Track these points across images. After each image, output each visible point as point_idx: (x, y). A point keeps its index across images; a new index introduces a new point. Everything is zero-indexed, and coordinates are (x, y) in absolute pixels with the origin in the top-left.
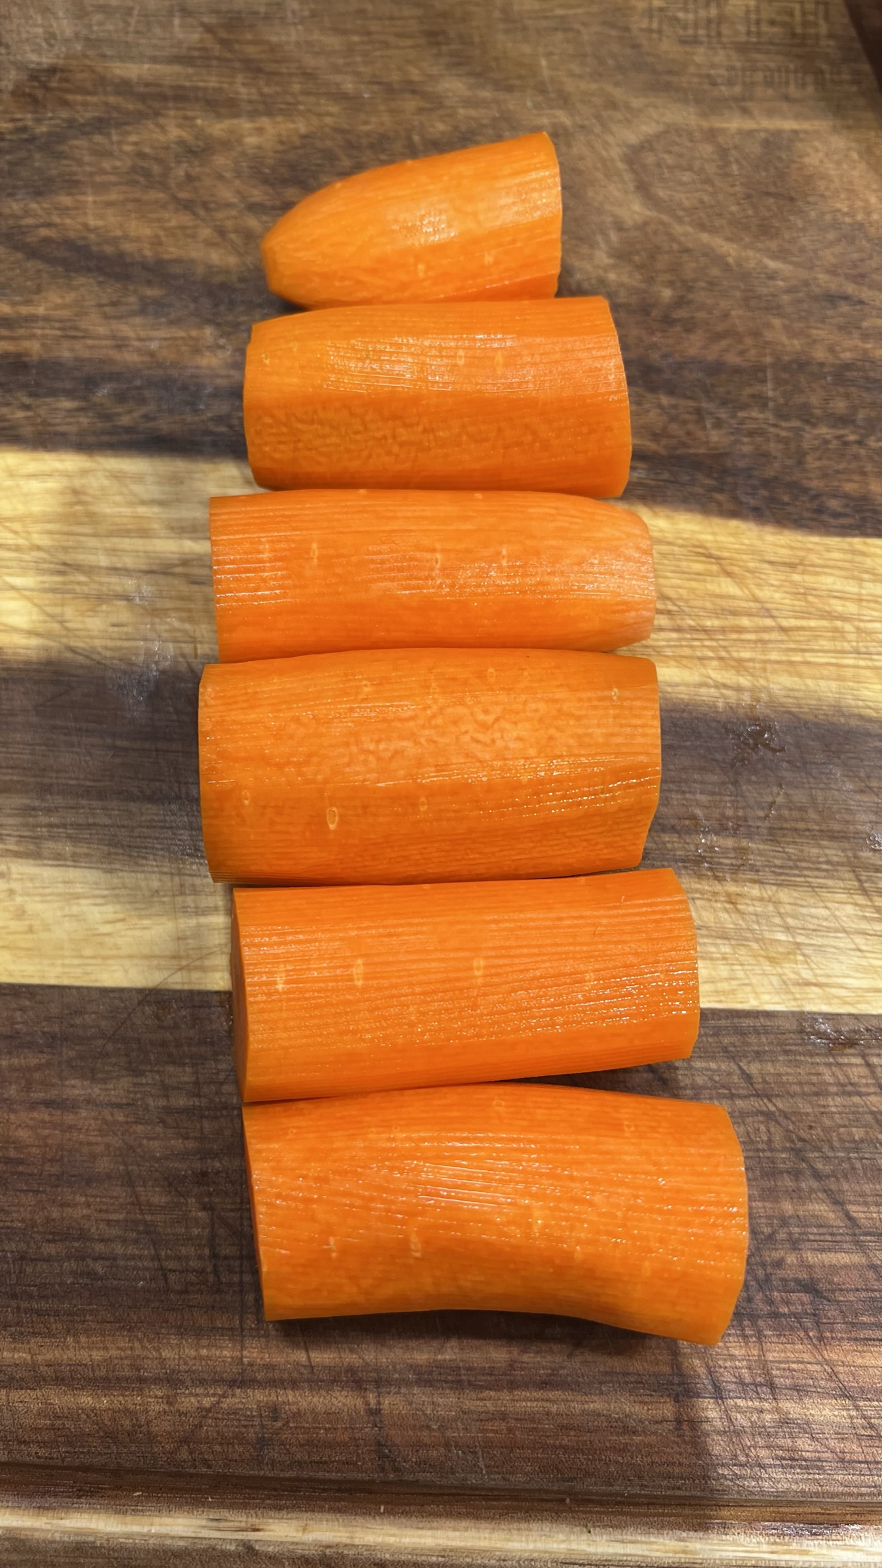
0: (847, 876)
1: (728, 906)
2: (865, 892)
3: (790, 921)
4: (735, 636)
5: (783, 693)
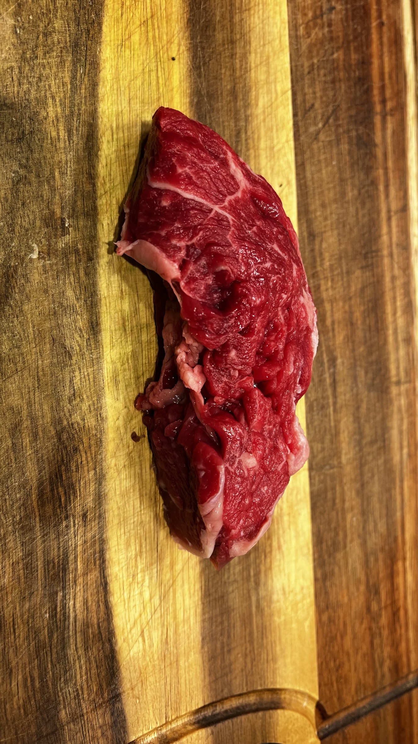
0: (245, 15)
1: (259, 67)
2: (249, 10)
3: (262, 43)
4: (157, 40)
5: (179, 23)
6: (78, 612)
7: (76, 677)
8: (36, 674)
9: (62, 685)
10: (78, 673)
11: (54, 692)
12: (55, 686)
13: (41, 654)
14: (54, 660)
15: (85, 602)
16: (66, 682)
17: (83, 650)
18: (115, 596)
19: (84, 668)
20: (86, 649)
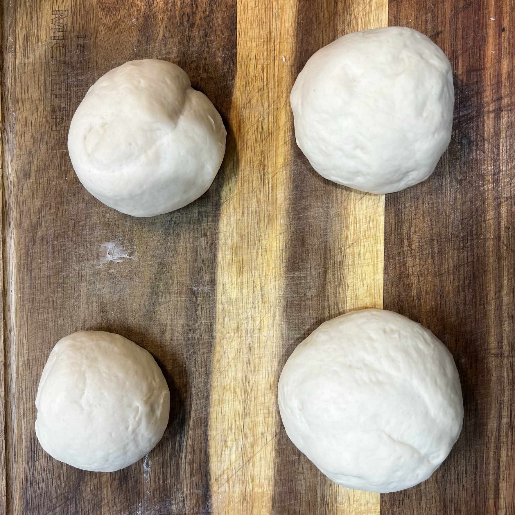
6: (188, 450)
7: (183, 489)
8: (161, 477)
9: (175, 490)
10: (185, 487)
11: (170, 492)
12: (171, 488)
13: (165, 466)
14: (172, 473)
15: (193, 446)
16: (178, 490)
17: (189, 475)
18: (212, 450)
19: (189, 486)
20: (191, 475)
